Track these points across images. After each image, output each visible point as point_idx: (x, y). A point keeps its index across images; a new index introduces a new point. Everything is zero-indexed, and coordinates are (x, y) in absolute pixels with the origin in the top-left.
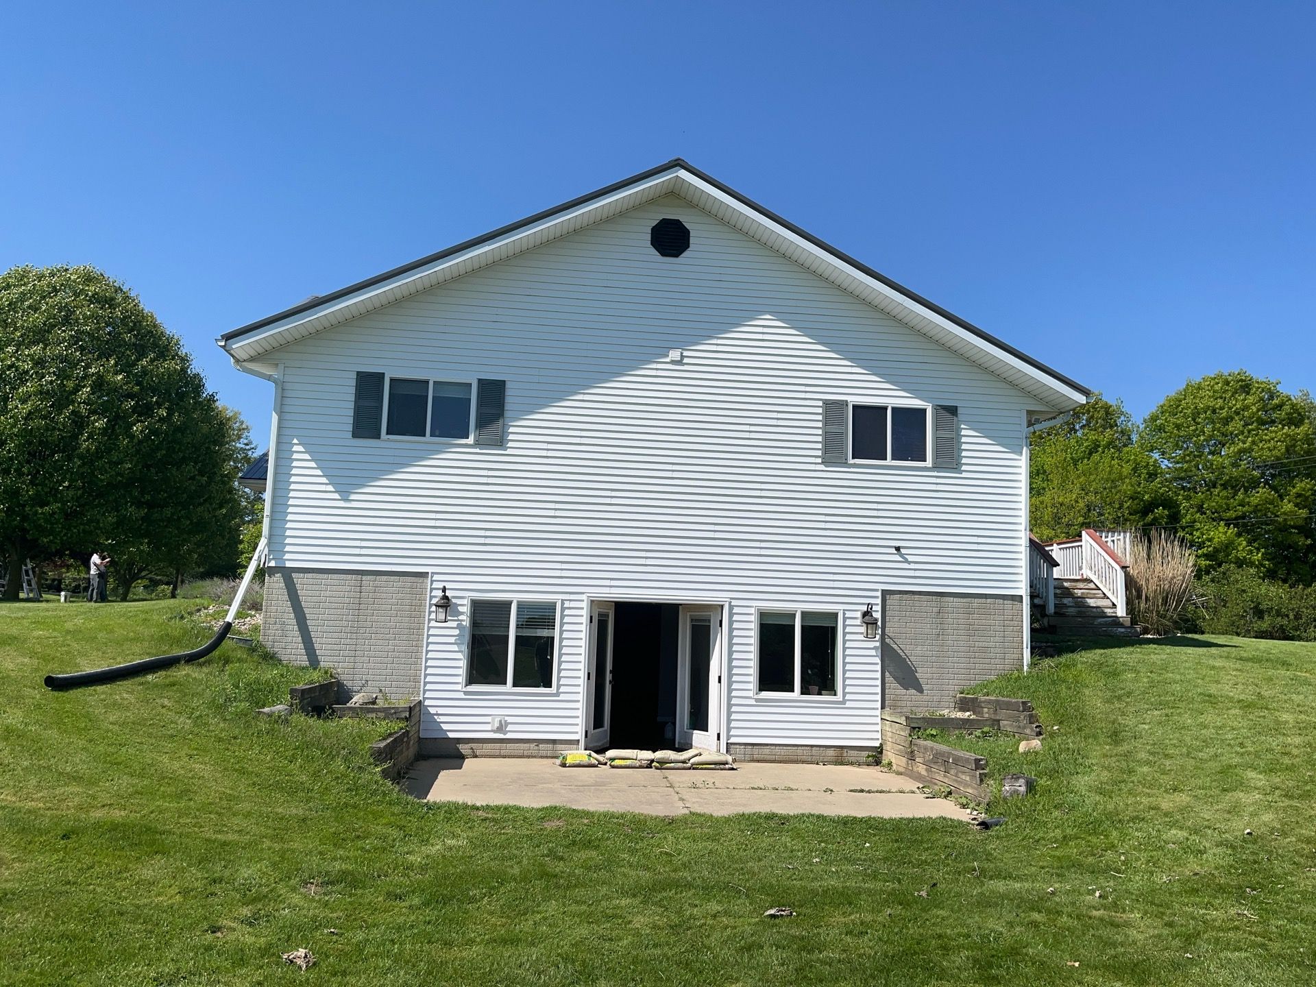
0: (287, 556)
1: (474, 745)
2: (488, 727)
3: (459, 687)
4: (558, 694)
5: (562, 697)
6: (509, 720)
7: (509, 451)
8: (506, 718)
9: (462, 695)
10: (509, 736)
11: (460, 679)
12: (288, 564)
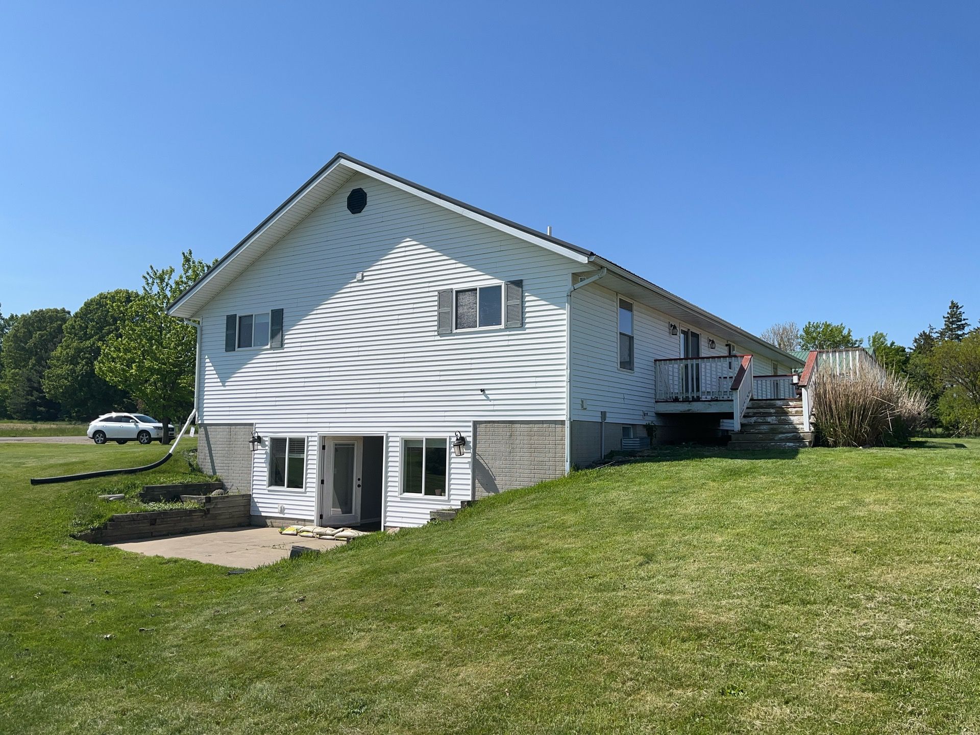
0: (205, 418)
1: (273, 520)
2: (276, 510)
3: (264, 487)
4: (305, 492)
5: (308, 494)
6: (286, 506)
7: (285, 350)
8: (284, 506)
9: (266, 492)
10: (286, 516)
11: (265, 483)
12: (206, 422)
